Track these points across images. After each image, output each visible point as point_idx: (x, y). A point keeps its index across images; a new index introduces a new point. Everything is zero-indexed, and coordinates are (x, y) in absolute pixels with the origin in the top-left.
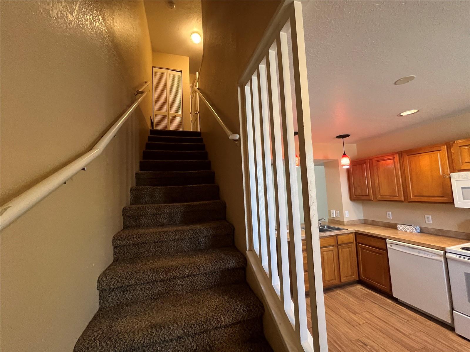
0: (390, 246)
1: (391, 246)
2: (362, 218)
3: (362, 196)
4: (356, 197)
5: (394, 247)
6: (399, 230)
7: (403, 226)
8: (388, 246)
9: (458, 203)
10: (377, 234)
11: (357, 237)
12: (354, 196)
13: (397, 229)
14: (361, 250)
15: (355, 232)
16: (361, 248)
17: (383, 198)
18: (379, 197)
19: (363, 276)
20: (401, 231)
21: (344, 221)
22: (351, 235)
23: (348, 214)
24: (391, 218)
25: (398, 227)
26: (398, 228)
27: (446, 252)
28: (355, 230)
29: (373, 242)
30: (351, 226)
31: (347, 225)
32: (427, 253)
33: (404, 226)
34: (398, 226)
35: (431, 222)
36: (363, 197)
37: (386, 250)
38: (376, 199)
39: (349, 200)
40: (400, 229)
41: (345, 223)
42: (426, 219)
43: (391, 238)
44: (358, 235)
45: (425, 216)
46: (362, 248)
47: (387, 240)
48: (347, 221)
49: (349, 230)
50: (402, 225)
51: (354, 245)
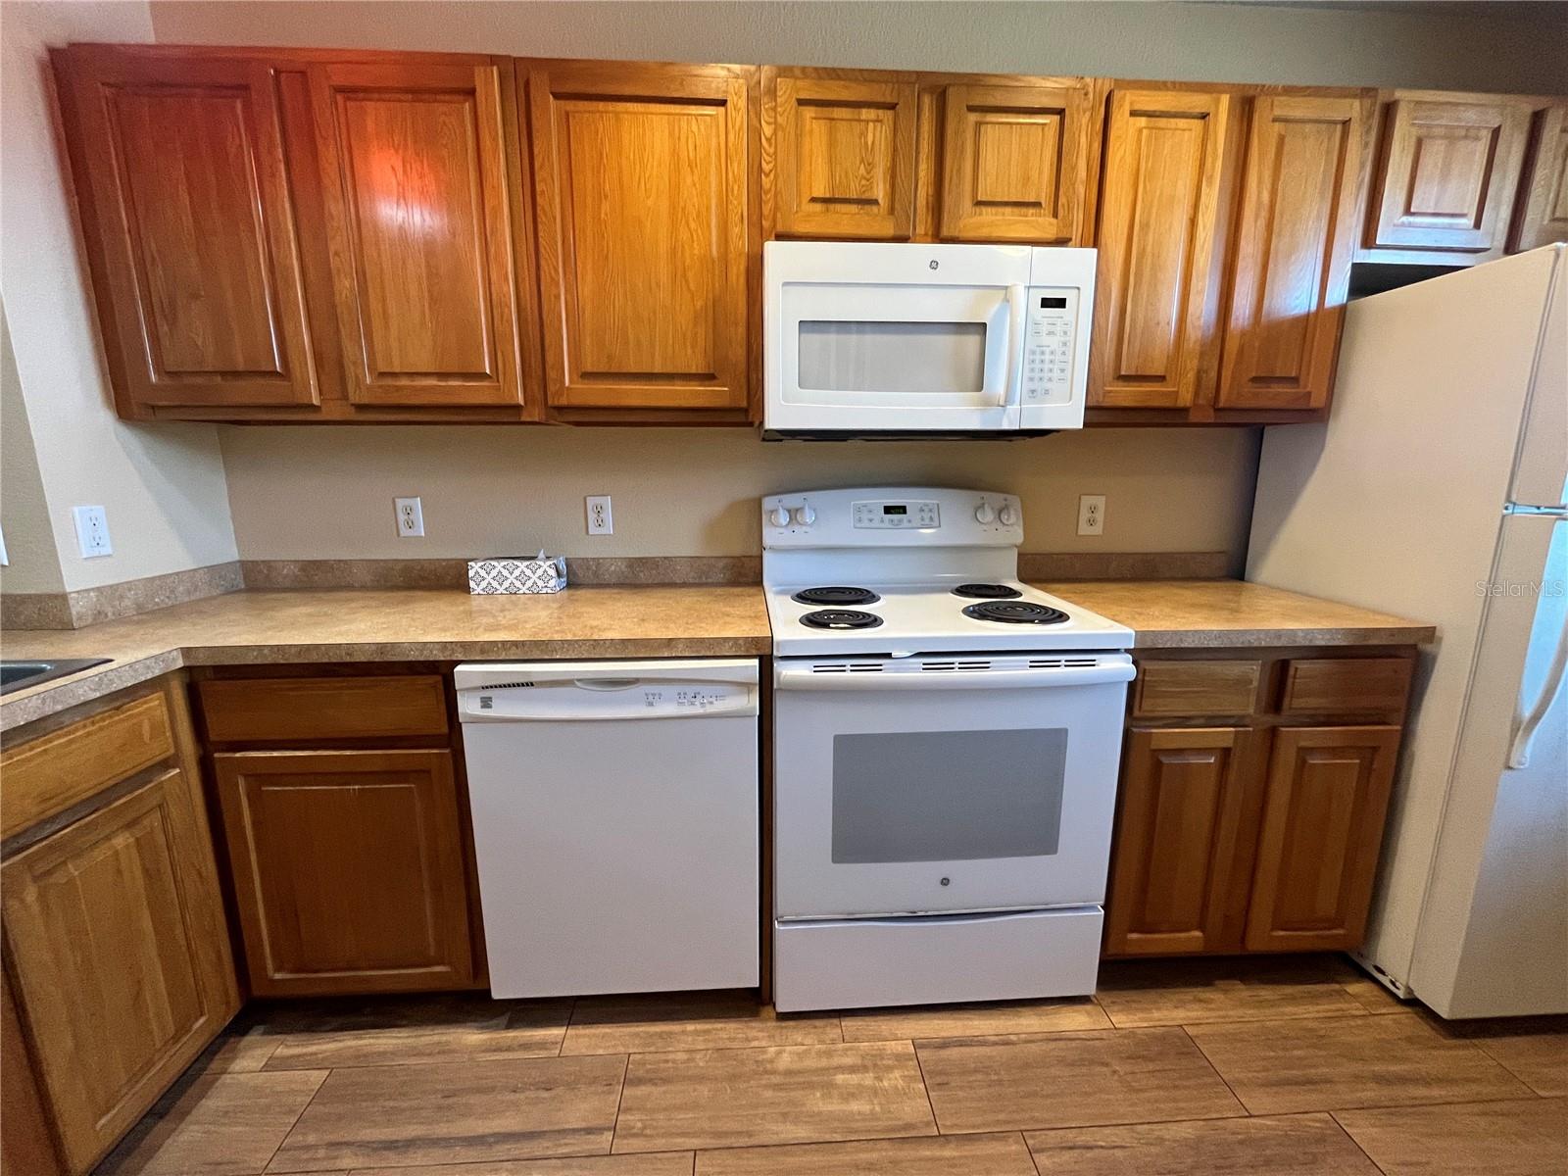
0: (479, 703)
1: (486, 703)
2: (230, 553)
3: (224, 374)
4: (167, 381)
5: (505, 707)
6: (478, 590)
7: (499, 565)
8: (468, 706)
9: (781, 405)
10: (382, 647)
11: (207, 704)
12: (153, 378)
13: (467, 589)
14: (254, 797)
15: (189, 672)
16: (246, 776)
17: (398, 389)
18: (365, 384)
19: (278, 970)
20: (490, 594)
21: (63, 597)
22: (155, 701)
23: (103, 531)
24: (423, 534)
25: (471, 573)
26: (472, 584)
27: (767, 664)
28: (186, 652)
29: (355, 710)
30: (138, 623)
31: (99, 621)
32: (691, 689)
33: (504, 563)
34: (474, 568)
35: (608, 528)
36: (241, 383)
37: (451, 736)
38: (345, 397)
39: (105, 417)
40: (484, 584)
41: (77, 608)
42: (592, 516)
43: (482, 652)
44: (220, 685)
45: (588, 498)
46: (260, 776)
47: (459, 668)
48: (98, 589)
49: (121, 659)
50: (493, 563)
51: (183, 782)
